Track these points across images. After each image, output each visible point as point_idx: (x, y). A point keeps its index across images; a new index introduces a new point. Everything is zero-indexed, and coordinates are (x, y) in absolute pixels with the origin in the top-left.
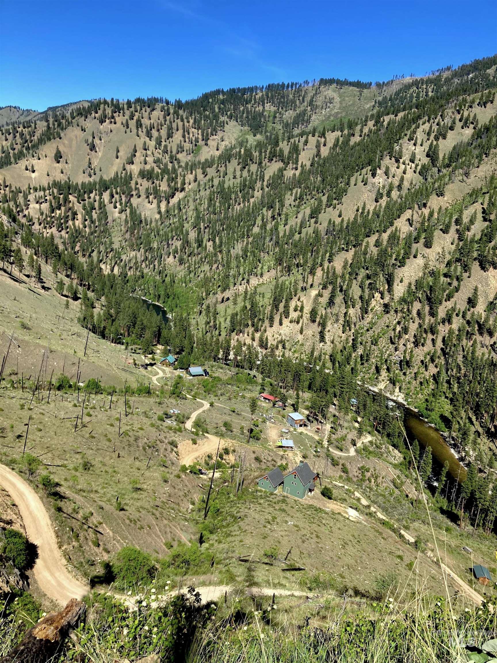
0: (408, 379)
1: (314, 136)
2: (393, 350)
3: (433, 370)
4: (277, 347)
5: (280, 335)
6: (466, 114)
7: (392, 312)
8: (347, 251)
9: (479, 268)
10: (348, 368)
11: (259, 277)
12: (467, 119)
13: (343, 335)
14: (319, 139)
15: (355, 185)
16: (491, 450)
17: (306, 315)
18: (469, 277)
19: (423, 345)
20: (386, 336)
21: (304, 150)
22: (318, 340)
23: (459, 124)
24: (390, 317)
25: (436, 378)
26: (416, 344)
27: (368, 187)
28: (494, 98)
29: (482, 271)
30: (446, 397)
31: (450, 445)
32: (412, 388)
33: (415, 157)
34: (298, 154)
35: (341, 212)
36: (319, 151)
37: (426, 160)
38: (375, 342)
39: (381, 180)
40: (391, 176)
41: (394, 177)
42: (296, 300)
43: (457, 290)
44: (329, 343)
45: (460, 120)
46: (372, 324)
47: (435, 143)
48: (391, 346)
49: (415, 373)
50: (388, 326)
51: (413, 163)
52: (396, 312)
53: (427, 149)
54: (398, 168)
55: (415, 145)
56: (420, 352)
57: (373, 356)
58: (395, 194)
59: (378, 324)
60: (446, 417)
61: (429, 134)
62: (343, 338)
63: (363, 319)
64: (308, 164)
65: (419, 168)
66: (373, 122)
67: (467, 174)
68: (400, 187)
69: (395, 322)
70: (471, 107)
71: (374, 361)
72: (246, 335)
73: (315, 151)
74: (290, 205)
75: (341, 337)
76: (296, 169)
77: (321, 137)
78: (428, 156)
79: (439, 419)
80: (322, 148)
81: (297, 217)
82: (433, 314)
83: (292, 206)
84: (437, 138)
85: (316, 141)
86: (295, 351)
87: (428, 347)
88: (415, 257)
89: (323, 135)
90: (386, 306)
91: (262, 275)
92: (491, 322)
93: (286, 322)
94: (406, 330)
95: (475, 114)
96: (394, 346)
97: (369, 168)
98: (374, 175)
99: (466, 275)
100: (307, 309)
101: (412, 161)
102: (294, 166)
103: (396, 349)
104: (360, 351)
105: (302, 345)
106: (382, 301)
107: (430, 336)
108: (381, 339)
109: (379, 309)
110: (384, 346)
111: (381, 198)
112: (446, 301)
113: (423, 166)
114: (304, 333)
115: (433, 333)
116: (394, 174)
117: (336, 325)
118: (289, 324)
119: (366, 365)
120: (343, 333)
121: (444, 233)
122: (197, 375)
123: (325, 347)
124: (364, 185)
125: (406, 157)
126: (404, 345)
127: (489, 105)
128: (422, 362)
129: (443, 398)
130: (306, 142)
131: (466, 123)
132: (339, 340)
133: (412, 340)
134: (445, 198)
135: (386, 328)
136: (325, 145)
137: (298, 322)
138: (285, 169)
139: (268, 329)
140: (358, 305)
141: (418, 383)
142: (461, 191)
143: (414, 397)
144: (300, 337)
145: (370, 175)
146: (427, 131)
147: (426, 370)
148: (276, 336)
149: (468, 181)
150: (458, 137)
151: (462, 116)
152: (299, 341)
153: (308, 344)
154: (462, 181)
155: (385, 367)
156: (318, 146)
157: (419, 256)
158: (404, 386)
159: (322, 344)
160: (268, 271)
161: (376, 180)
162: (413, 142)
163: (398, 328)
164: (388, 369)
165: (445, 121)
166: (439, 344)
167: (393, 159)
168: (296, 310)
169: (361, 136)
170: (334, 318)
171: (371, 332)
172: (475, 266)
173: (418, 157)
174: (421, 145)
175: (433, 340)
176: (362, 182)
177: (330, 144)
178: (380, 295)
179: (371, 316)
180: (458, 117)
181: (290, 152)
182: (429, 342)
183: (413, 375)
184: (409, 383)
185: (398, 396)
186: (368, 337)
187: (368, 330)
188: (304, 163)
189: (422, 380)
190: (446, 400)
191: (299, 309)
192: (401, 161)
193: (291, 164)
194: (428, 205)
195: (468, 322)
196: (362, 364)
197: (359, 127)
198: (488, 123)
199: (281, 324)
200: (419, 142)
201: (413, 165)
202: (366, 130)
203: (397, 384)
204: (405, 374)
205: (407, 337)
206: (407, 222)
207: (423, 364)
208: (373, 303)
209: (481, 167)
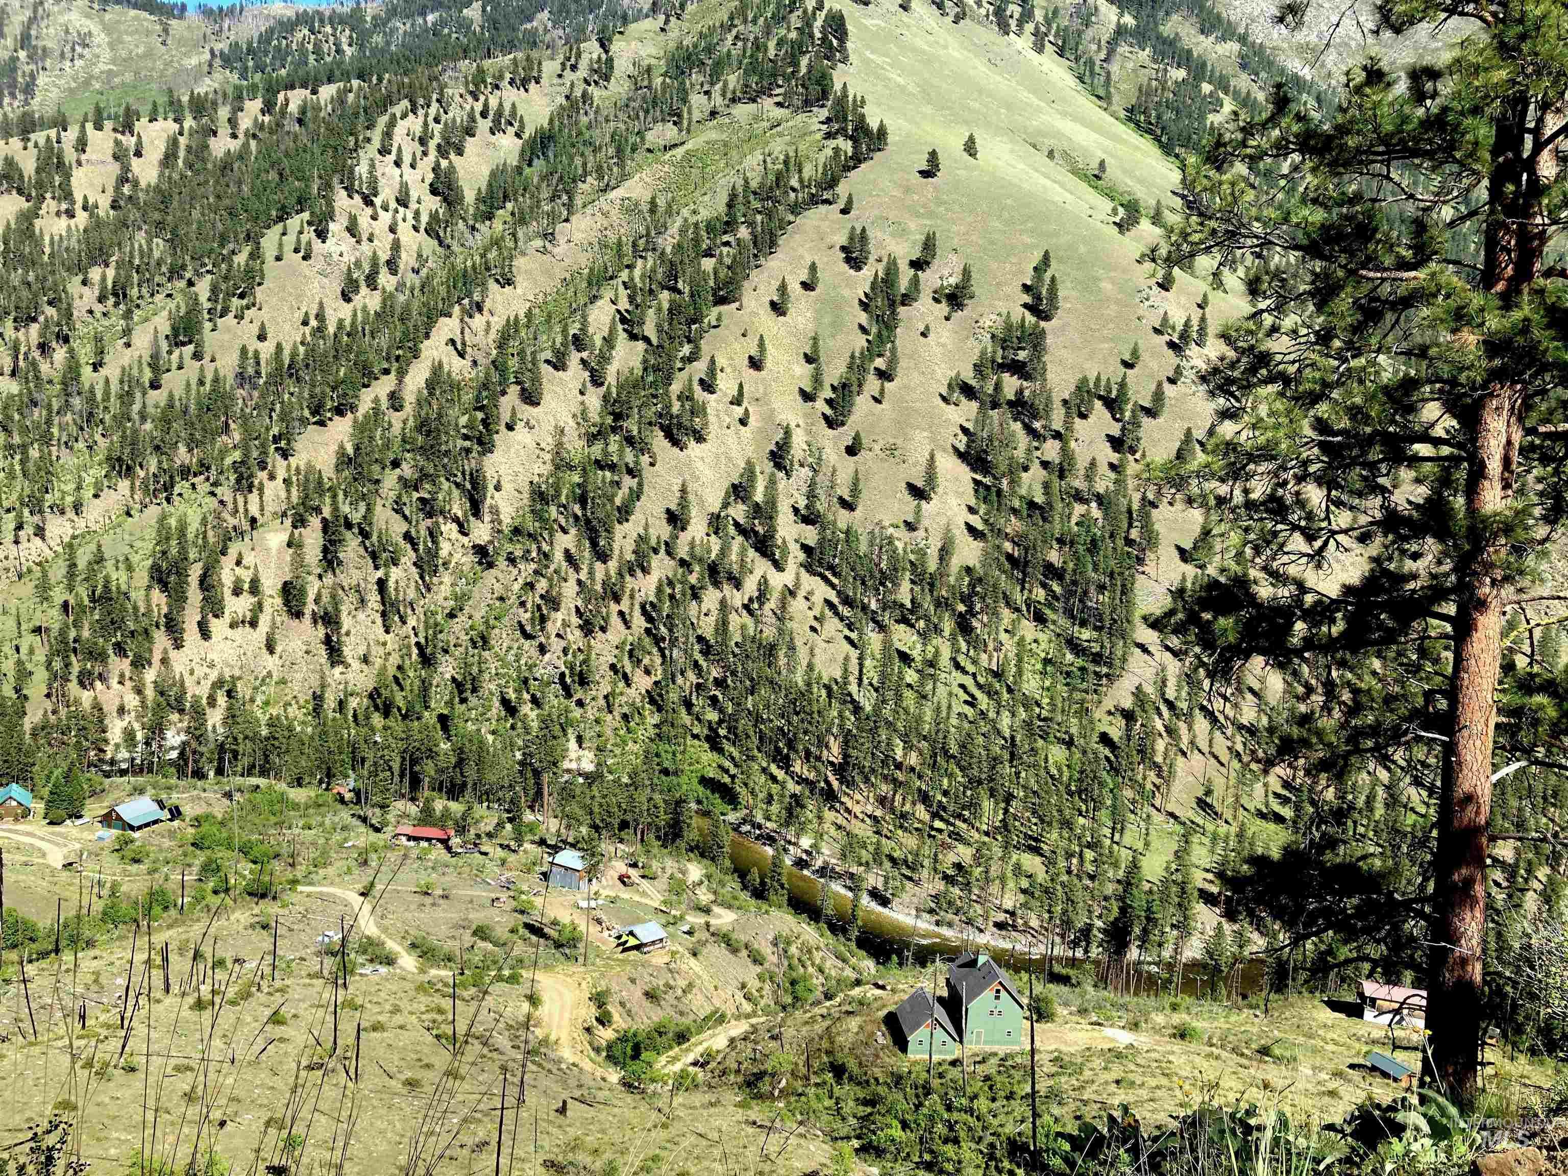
0: (591, 713)
1: (99, 127)
2: (535, 653)
3: (642, 682)
4: (212, 702)
5: (212, 666)
6: (493, 102)
7: (502, 563)
8: (322, 423)
9: (666, 444)
10: (430, 718)
11: (70, 514)
12: (499, 114)
13: (388, 637)
14: (119, 136)
15: (278, 258)
16: (839, 827)
17: (273, 602)
18: (652, 464)
19: (603, 629)
20: (505, 620)
21: (79, 163)
22: (323, 661)
23: (483, 125)
24: (500, 576)
25: (655, 699)
26: (587, 628)
27: (317, 262)
28: (540, 71)
29: (676, 450)
30: (695, 737)
31: (757, 838)
32: (609, 732)
33: (407, 194)
34: (68, 176)
35: (263, 327)
36: (126, 169)
37: (433, 203)
38: (482, 641)
39: (343, 248)
40: (364, 237)
41: (370, 240)
42: (232, 564)
43: (636, 494)
44: (356, 665)
45: (484, 114)
46: (461, 599)
47: (444, 163)
48: (527, 644)
49: (606, 697)
50: (501, 599)
51: (406, 206)
52: (512, 560)
53: (430, 177)
54: (374, 218)
55: (398, 164)
56: (599, 646)
57: (486, 676)
58: (386, 280)
59: (476, 595)
60: (712, 779)
61: (423, 141)
62: (389, 647)
63: (429, 590)
64: (104, 202)
65: (424, 219)
66: (258, 104)
67: (549, 236)
68: (392, 265)
69: (516, 587)
70: (497, 87)
71: (493, 687)
72: (114, 682)
73: (115, 169)
74: (91, 312)
75: (384, 644)
76: (71, 214)
77: (123, 133)
78: (434, 191)
79: (701, 789)
80: (135, 163)
81: (128, 345)
82: (602, 556)
83: (98, 315)
84: (442, 151)
85: (111, 144)
86: (267, 703)
87: (616, 632)
88: (510, 428)
89: (127, 127)
90: (480, 551)
91: (77, 508)
92: (734, 557)
93: (218, 626)
94: (553, 602)
95: (513, 105)
96: (535, 643)
97: (306, 216)
98: (322, 235)
99: (645, 459)
100: (271, 585)
101: (403, 202)
102: (64, 206)
103: (542, 649)
104: (447, 668)
105: (283, 682)
106: (465, 540)
107: (614, 608)
108: (497, 631)
109: (468, 560)
110: (510, 648)
111: (356, 290)
112: (620, 523)
113: (434, 216)
114: (279, 649)
115: (617, 599)
116: (372, 235)
117: (361, 616)
118: (229, 632)
119: (473, 701)
120: (387, 632)
121: (556, 368)
122: (147, 825)
123: (350, 676)
124: (304, 258)
125: (387, 193)
126: (558, 635)
127: (532, 86)
128: (613, 667)
129: (689, 741)
130: (81, 145)
131: (497, 121)
132: (381, 651)
133: (575, 621)
134: (519, 291)
135: (498, 603)
136: (138, 154)
137: (253, 624)
138: (37, 216)
139: (173, 654)
140: (408, 557)
141: (618, 718)
142: (548, 273)
143: (618, 751)
144: (271, 663)
145: (310, 234)
146: (418, 135)
147: (629, 685)
148: (200, 671)
149: (556, 251)
150: (488, 152)
151: (486, 105)
152: (270, 675)
153: (300, 676)
154: (544, 251)
155: (527, 696)
156: (119, 156)
157: (519, 426)
158: (588, 734)
159: (339, 669)
160: (96, 496)
161: (331, 245)
162: (393, 157)
163: (532, 599)
164: (535, 701)
165: (451, 115)
166: (639, 622)
167: (357, 198)
168: (237, 592)
169: (234, 136)
170: (353, 598)
171: (462, 618)
172: (659, 441)
173: (414, 195)
174: (413, 166)
175: (621, 614)
176: (297, 251)
177: (155, 151)
178: (454, 527)
179: (447, 579)
180: (478, 107)
181: (38, 171)
182: (615, 620)
183: (602, 702)
184: (597, 721)
185: (579, 759)
186: (458, 631)
187: (452, 615)
188: (91, 201)
189: (626, 710)
190: (696, 742)
191: (246, 586)
192: (378, 201)
193: (49, 200)
194: (487, 305)
195: (683, 563)
196: (463, 701)
197: (224, 113)
198: (546, 125)
199: (205, 633)
200: (407, 159)
201: (410, 215)
202: (245, 123)
203: (570, 731)
204: (580, 703)
205: (559, 616)
206: (451, 348)
207: (616, 672)
208: (445, 548)
209: (573, 219)
